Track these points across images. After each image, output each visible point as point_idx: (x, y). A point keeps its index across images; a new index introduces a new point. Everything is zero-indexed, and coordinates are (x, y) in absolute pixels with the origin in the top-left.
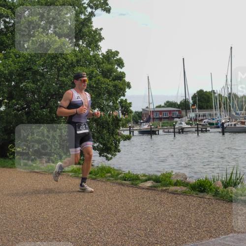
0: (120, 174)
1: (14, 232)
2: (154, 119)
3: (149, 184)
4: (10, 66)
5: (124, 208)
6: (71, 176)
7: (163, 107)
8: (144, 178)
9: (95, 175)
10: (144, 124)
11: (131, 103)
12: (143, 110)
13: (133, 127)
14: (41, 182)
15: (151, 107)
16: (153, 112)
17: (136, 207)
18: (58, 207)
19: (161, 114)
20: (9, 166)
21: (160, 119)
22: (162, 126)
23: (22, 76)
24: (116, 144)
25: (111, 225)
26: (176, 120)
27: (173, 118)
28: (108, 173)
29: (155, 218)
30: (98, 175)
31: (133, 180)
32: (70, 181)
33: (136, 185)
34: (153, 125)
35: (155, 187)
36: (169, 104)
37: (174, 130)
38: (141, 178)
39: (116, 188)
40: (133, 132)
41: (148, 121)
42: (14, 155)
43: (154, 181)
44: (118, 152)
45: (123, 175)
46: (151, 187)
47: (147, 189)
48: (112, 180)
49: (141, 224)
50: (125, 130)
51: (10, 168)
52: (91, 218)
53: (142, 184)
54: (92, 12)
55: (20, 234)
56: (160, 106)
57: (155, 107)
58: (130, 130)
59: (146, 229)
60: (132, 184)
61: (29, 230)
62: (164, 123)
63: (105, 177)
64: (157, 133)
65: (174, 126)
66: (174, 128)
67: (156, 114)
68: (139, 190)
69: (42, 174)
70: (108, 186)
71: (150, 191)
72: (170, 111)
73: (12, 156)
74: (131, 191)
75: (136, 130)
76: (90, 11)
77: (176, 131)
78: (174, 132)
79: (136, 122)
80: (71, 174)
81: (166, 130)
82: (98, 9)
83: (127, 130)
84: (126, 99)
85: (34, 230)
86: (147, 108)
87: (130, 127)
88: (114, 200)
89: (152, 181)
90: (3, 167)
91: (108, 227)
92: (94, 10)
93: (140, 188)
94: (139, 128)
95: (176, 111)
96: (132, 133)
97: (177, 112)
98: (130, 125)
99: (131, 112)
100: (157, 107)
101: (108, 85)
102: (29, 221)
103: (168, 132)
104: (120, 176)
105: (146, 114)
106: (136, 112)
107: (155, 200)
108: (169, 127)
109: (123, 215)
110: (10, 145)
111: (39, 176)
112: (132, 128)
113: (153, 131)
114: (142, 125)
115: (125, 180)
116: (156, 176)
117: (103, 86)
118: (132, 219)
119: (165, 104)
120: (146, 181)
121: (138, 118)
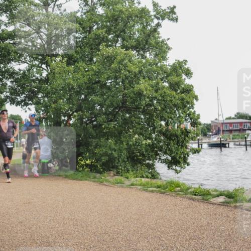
0: (190, 188)
1: (87, 244)
2: (223, 131)
3: (221, 199)
4: (79, 79)
5: (196, 225)
6: (140, 190)
7: (233, 118)
8: (215, 193)
9: (165, 189)
10: (213, 136)
11: (199, 115)
12: (212, 122)
13: (202, 140)
14: (110, 195)
15: (221, 119)
16: (222, 124)
17: (208, 223)
18: (128, 221)
19: (232, 126)
20: (79, 178)
21: (230, 131)
22: (233, 139)
23: (90, 90)
24: (185, 157)
25: (183, 241)
26: (248, 132)
27: (245, 130)
28: (177, 187)
29: (229, 235)
30: (167, 189)
31: (204, 195)
32: (139, 194)
33: (207, 200)
34: (223, 137)
35: (227, 203)
36: (240, 116)
37: (246, 143)
38: (212, 193)
39: (186, 202)
40: (202, 145)
41: (217, 133)
42: (83, 168)
43: (226, 197)
44: (188, 165)
45: (193, 189)
46: (224, 203)
47: (219, 205)
48: (182, 195)
49: (214, 241)
50: (193, 143)
51: (80, 180)
52: (162, 233)
53: (214, 199)
54: (158, 23)
55: (92, 246)
56: (230, 118)
57: (224, 119)
58: (198, 143)
59: (220, 247)
60: (203, 199)
61: (101, 243)
62: (234, 136)
63: (175, 191)
64: (227, 145)
65: (246, 138)
66: (246, 141)
67: (226, 126)
68: (211, 206)
69: (111, 187)
70: (178, 200)
71: (222, 207)
72: (241, 123)
73: (81, 169)
74: (202, 206)
75: (205, 143)
76: (157, 23)
77: (247, 144)
78: (246, 145)
79: (205, 135)
80: (139, 187)
81: (238, 143)
82: (164, 19)
83: (196, 143)
84: (194, 111)
85: (105, 243)
86: (216, 119)
87: (198, 140)
88: (185, 215)
89: (224, 197)
90: (74, 179)
91: (180, 243)
92: (160, 21)
93: (211, 203)
94: (208, 141)
95: (248, 122)
96: (200, 146)
97: (249, 124)
98: (198, 138)
99: (200, 124)
100: (227, 119)
101: (174, 98)
102: (100, 234)
103: (240, 145)
104: (190, 190)
105: (216, 126)
106: (204, 124)
107: (228, 216)
108: (240, 140)
109: (195, 232)
110: (80, 158)
111: (108, 188)
112: (200, 141)
113: (223, 144)
114: (211, 138)
115: (195, 195)
116: (228, 192)
117: (169, 99)
118: (205, 236)
119: (236, 116)
120: (218, 196)
121: (206, 130)
